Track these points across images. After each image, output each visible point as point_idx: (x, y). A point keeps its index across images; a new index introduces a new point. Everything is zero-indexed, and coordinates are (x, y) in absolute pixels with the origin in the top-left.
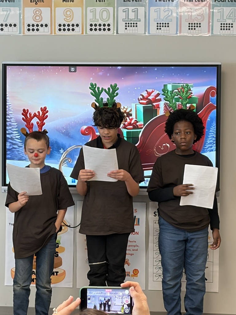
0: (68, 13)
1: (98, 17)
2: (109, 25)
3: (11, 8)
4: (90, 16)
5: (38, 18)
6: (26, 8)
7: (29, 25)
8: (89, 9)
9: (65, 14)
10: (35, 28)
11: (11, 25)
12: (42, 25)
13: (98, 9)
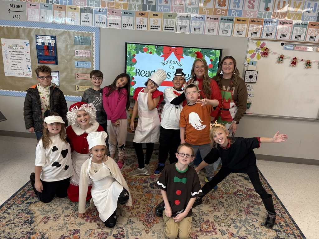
0: (155, 21)
1: (168, 24)
2: (173, 28)
3: (130, 17)
4: (165, 23)
5: (142, 22)
6: (136, 17)
7: (138, 26)
8: (165, 19)
9: (154, 21)
10: (140, 27)
11: (129, 25)
12: (143, 26)
13: (169, 20)
